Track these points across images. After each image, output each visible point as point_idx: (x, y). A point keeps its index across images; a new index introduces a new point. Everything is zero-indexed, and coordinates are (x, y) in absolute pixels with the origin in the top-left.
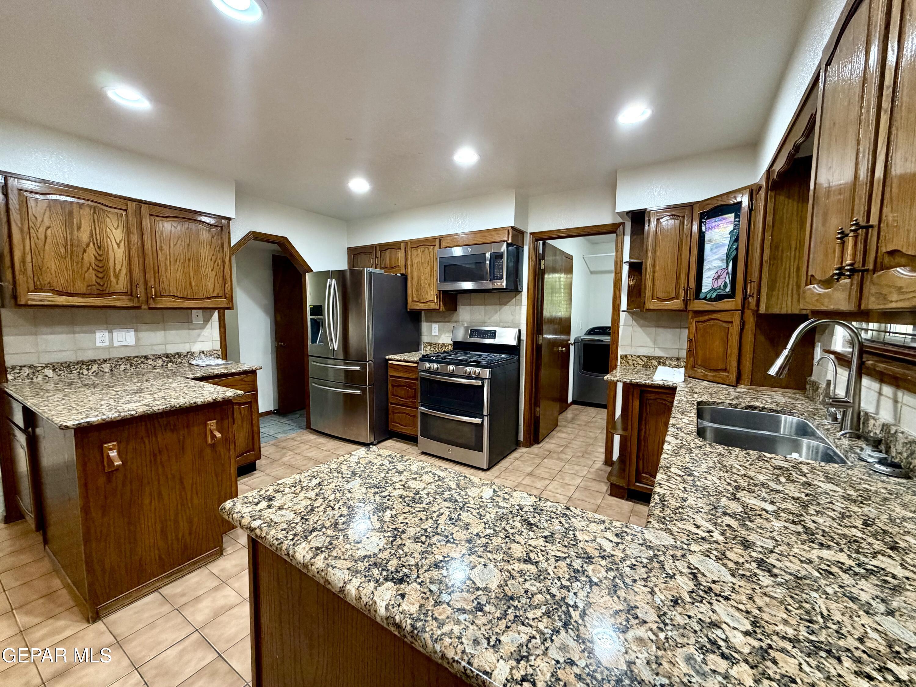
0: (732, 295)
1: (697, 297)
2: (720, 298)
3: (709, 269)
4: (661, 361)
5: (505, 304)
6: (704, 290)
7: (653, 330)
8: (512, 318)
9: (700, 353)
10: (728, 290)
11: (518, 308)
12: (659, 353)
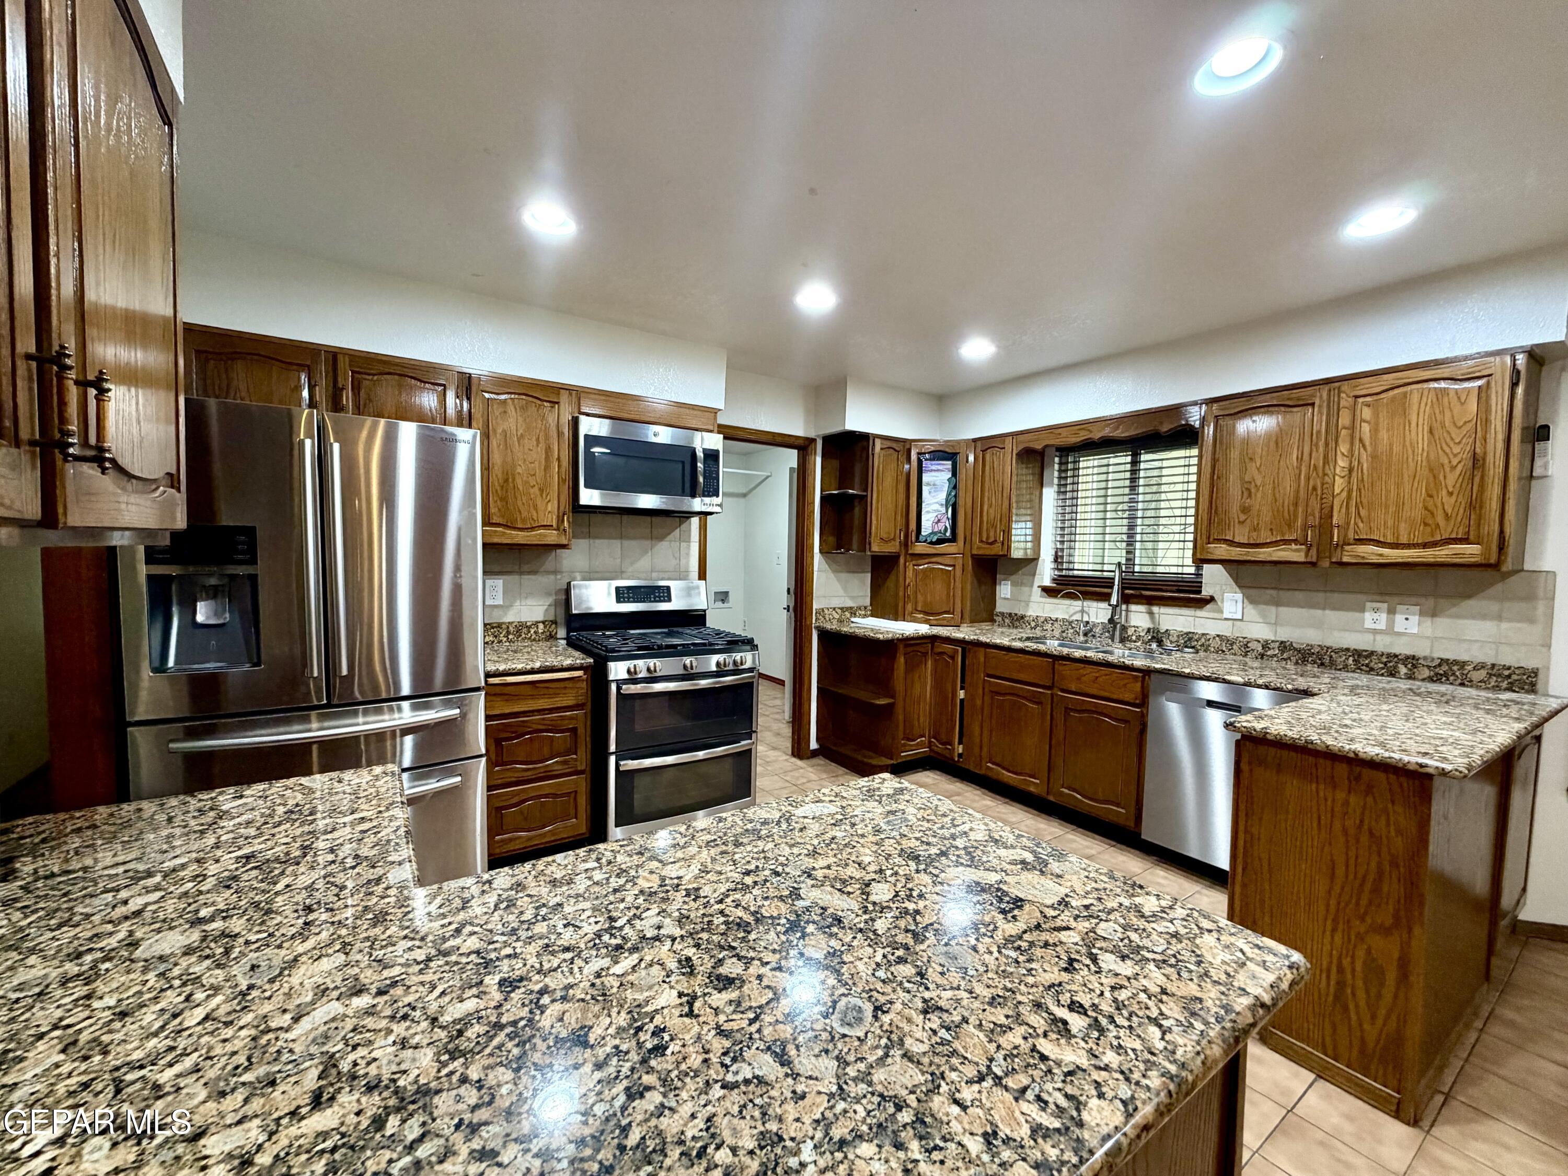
0: (953, 539)
1: (917, 540)
2: (940, 541)
3: (928, 512)
4: (853, 612)
5: (661, 538)
6: (925, 532)
7: (844, 576)
8: (674, 562)
9: (920, 598)
10: (948, 534)
11: (683, 545)
12: (849, 603)
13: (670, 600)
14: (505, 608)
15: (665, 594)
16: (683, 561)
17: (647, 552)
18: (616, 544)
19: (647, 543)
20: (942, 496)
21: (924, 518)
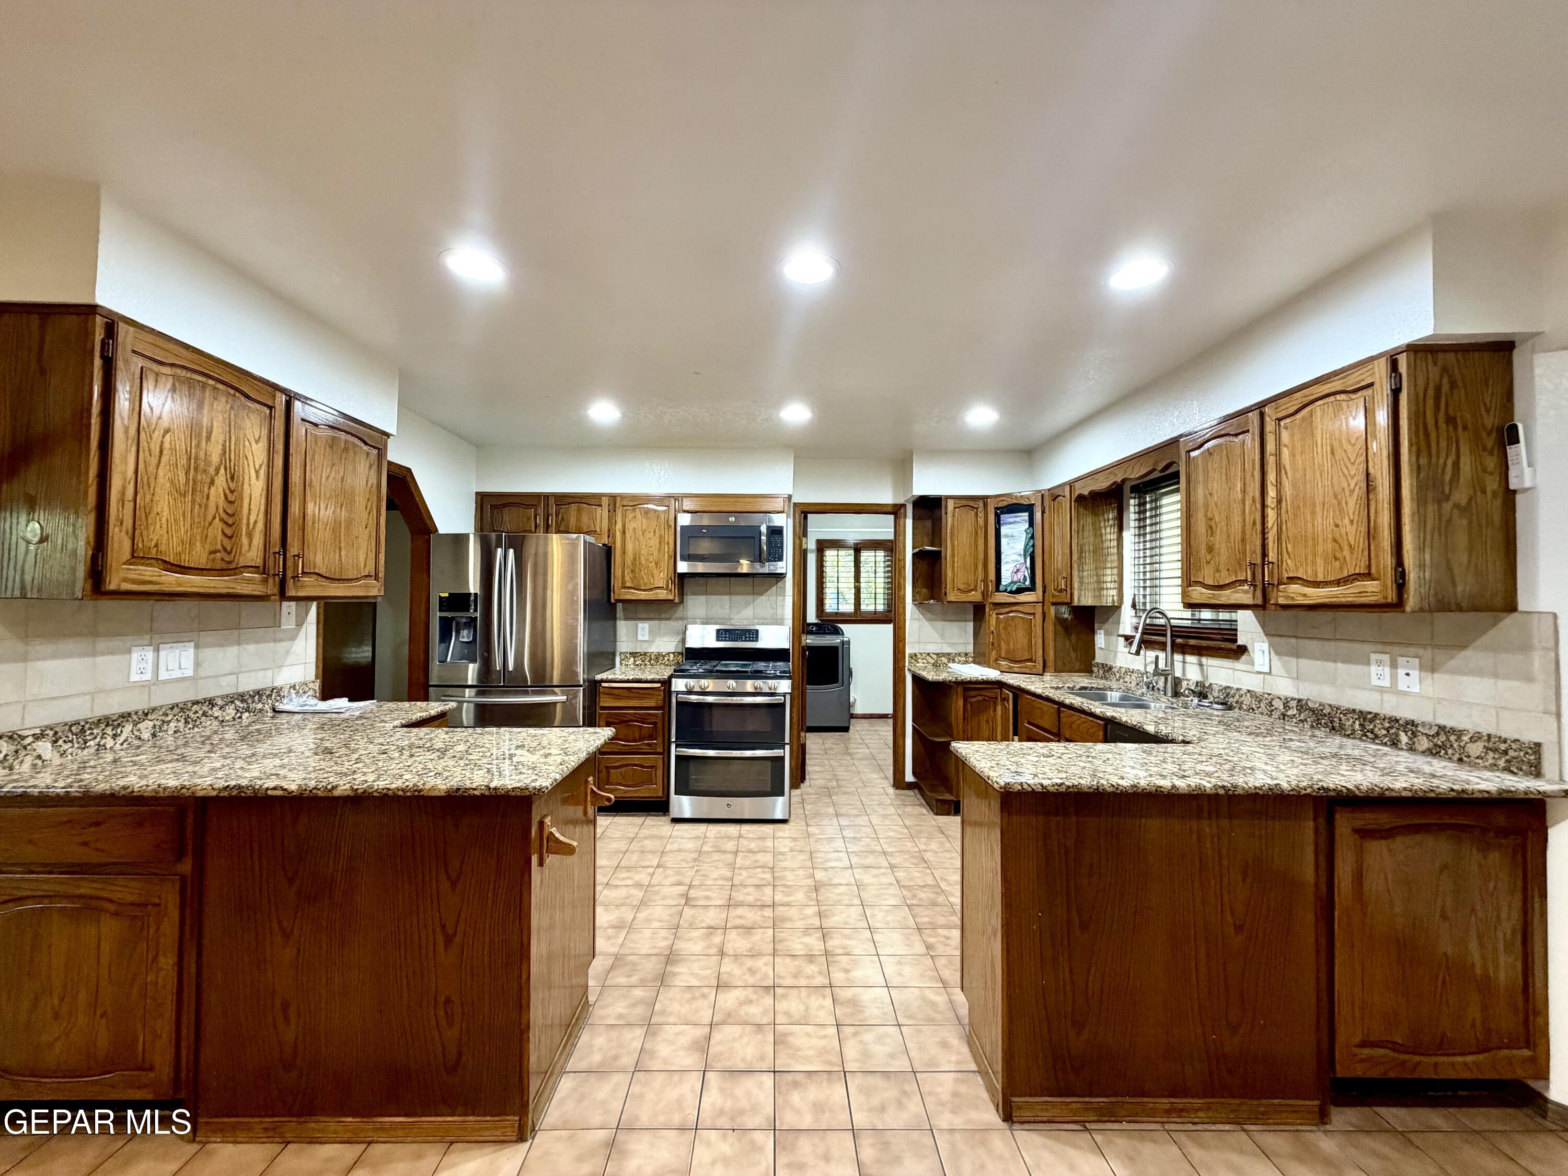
0: (1032, 588)
1: (998, 590)
3: (1007, 563)
4: (951, 658)
5: (761, 594)
6: (1004, 582)
7: (940, 624)
8: (771, 611)
9: (1003, 645)
10: (1028, 583)
11: (780, 598)
12: (947, 649)
13: (757, 640)
14: (650, 642)
15: (753, 635)
16: (779, 611)
17: (749, 604)
18: (726, 598)
19: (750, 598)
20: (1020, 546)
21: (1004, 568)
